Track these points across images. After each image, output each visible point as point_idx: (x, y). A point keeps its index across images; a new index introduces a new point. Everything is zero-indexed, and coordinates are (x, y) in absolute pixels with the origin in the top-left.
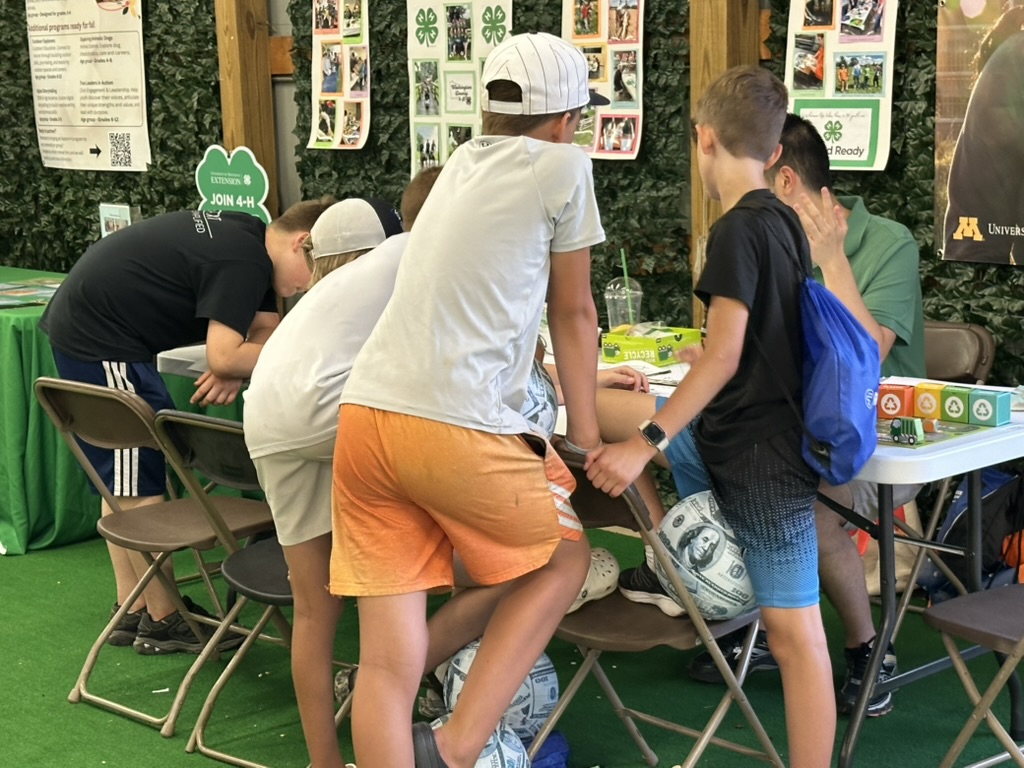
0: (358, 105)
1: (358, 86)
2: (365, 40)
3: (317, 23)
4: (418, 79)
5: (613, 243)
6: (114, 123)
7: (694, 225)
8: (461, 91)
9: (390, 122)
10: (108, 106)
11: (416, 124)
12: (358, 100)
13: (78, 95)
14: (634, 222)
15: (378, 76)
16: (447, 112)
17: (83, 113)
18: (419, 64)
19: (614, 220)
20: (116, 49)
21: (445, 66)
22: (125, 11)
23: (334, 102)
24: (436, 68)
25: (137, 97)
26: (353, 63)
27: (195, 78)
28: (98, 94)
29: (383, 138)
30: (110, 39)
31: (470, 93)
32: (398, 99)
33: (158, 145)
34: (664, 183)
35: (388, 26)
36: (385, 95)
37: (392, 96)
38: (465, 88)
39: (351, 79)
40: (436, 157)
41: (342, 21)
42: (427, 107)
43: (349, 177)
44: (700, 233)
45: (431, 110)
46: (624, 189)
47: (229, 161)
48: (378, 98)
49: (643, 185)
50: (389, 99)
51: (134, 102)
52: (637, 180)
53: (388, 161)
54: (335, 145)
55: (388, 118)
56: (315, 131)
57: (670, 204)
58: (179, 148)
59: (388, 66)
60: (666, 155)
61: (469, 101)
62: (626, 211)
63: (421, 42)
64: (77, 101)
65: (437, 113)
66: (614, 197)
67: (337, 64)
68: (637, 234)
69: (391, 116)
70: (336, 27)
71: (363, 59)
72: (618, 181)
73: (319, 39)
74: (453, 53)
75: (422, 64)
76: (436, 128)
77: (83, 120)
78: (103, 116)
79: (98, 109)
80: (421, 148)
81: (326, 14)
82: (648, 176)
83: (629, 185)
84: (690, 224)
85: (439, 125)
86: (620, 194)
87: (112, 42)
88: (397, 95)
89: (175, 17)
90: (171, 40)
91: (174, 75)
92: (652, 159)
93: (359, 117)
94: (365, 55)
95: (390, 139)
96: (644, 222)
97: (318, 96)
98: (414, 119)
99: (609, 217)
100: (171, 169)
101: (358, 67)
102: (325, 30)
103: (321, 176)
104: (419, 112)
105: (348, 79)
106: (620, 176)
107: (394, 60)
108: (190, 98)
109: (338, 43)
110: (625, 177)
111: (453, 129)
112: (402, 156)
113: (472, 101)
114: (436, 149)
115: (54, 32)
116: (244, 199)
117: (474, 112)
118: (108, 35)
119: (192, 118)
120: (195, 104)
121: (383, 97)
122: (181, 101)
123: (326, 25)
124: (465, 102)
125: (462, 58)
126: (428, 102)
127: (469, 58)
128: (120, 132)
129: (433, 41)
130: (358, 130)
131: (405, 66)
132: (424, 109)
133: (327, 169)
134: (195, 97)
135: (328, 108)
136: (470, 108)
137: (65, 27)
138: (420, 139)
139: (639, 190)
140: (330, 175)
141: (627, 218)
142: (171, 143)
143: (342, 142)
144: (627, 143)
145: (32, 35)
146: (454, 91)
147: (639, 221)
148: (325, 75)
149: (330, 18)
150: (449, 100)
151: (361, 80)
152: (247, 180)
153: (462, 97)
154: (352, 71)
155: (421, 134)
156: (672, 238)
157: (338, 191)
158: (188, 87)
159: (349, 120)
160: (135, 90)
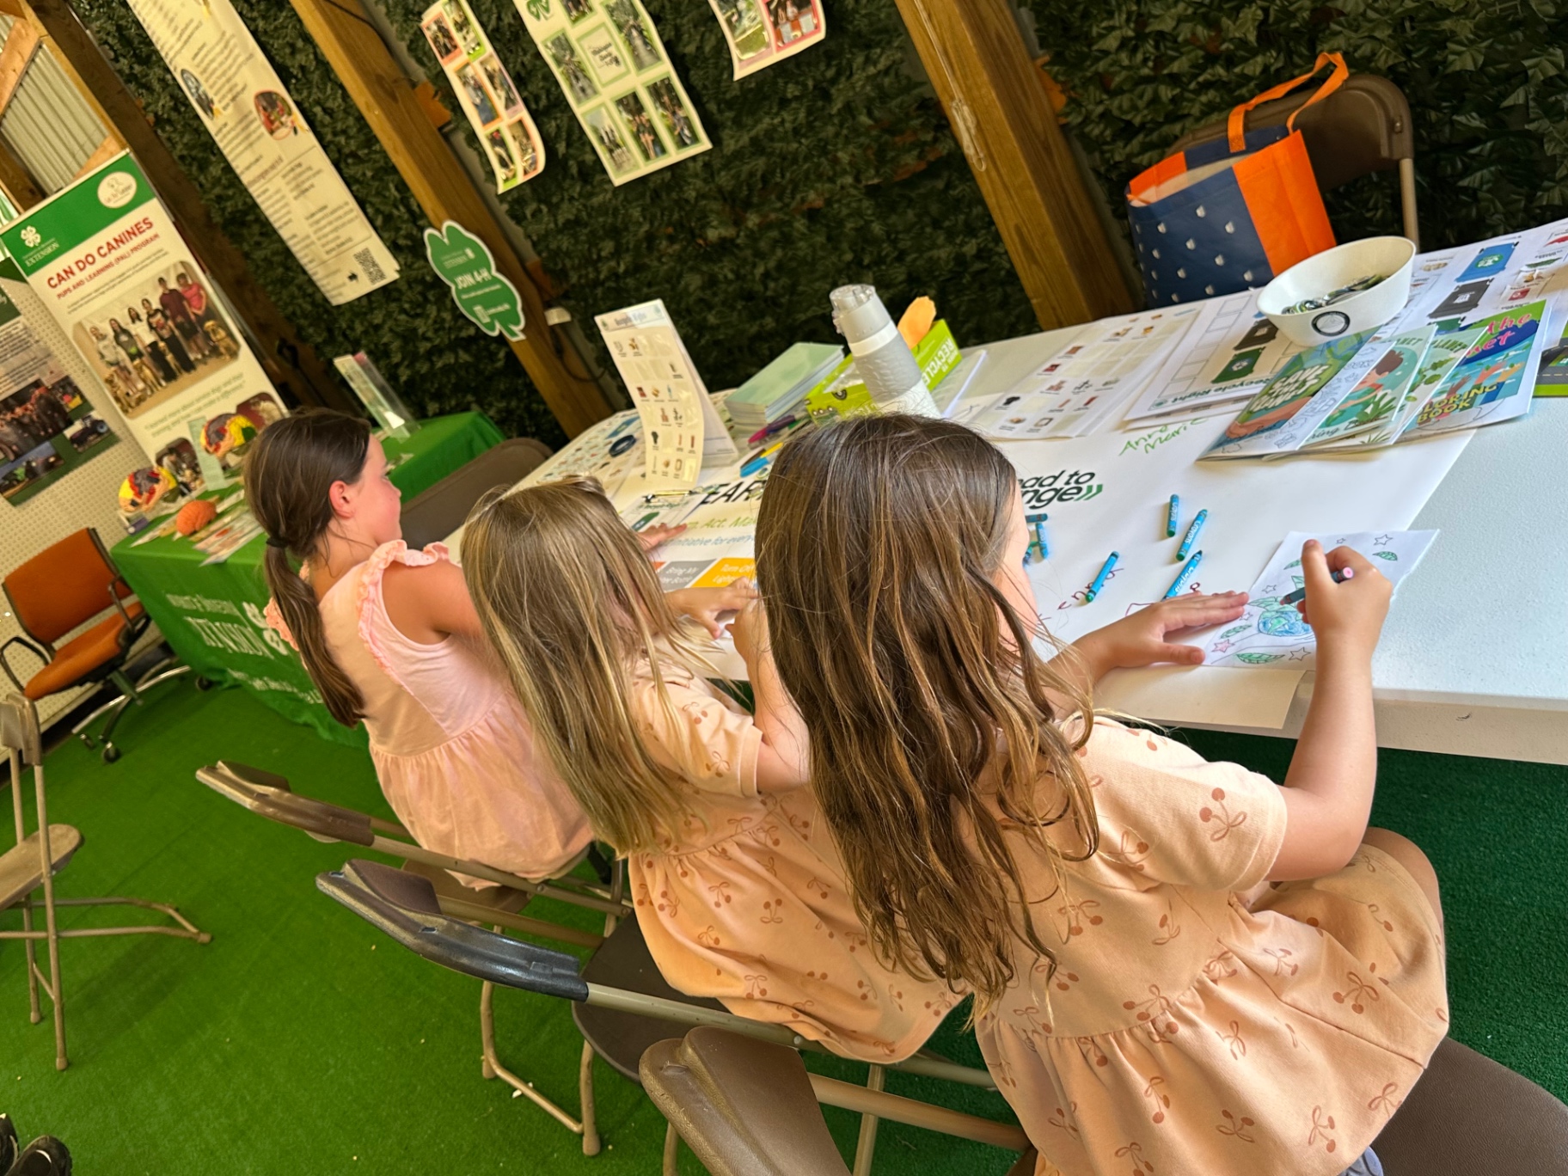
0: (520, 122)
1: (510, 102)
2: (488, 48)
3: (440, 52)
4: (559, 62)
5: (853, 155)
6: (349, 244)
7: (939, 90)
8: (604, 53)
9: (558, 126)
10: (336, 229)
11: (583, 115)
12: (516, 118)
13: (310, 231)
14: (864, 119)
15: (520, 81)
16: (604, 85)
17: (323, 246)
18: (549, 45)
19: (841, 125)
20: (310, 173)
21: (573, 33)
22: (295, 131)
23: (498, 131)
24: (567, 40)
25: (351, 211)
26: (491, 77)
27: (381, 168)
28: (323, 223)
29: (561, 148)
30: (299, 165)
31: (615, 53)
32: (552, 97)
33: (395, 248)
34: (878, 51)
35: (499, 18)
36: (537, 99)
37: (544, 97)
38: (606, 48)
39: (499, 97)
40: (620, 143)
41: (457, 37)
42: (583, 90)
43: (557, 206)
44: (952, 98)
45: (589, 91)
46: (834, 81)
47: (446, 240)
48: (533, 106)
49: (855, 66)
50: (543, 102)
51: (352, 215)
52: (844, 62)
53: (580, 172)
54: (521, 179)
55: (553, 124)
56: (501, 173)
57: (897, 74)
58: (409, 243)
59: (523, 64)
60: (863, 12)
61: (617, 61)
62: (848, 108)
63: (538, 17)
64: (314, 237)
65: (595, 92)
66: (827, 97)
67: (478, 88)
68: (874, 133)
69: (556, 119)
70: (455, 47)
71: (497, 68)
72: (823, 74)
73: (450, 68)
74: (574, 13)
75: (553, 43)
76: (603, 110)
77: (328, 252)
78: (339, 242)
79: (331, 237)
80: (601, 139)
81: (442, 40)
82: (854, 50)
83: (838, 74)
84: (933, 90)
85: (603, 104)
86: (833, 91)
87: (304, 167)
88: (548, 93)
89: (331, 117)
90: (342, 139)
91: (364, 174)
92: (850, 27)
93: (527, 136)
94: (496, 64)
95: (569, 145)
96: (877, 113)
97: (482, 132)
98: (579, 110)
99: (834, 124)
100: (416, 266)
101: (497, 81)
102: (451, 55)
103: (533, 215)
104: (579, 101)
105: (498, 99)
106: (822, 67)
107: (525, 54)
108: (389, 190)
109: (467, 64)
110: (828, 66)
111: (620, 102)
112: (589, 158)
113: (620, 59)
114: (616, 134)
115: (263, 181)
116: (479, 273)
117: (628, 72)
118: (296, 162)
119: (402, 209)
120: (396, 194)
121: (537, 102)
122: (385, 197)
123: (448, 51)
124: (614, 65)
125: (584, 14)
126: (580, 84)
127: (591, 9)
128: (359, 249)
129: (547, 10)
130: (534, 150)
131: (538, 55)
132: (581, 94)
133: (534, 206)
134: (392, 186)
135: (497, 140)
136: (622, 69)
137: (266, 172)
138: (596, 130)
139: (851, 75)
140: (540, 211)
141: (854, 117)
142: (401, 242)
143: (526, 172)
144: (807, 21)
145: (254, 190)
146: (597, 57)
147: (870, 114)
148: (476, 106)
149: (446, 41)
150: (598, 71)
151: (507, 93)
152: (470, 253)
153: (608, 59)
154: (495, 88)
155: (595, 124)
156: (919, 116)
157: (556, 224)
158: (381, 180)
159: (521, 144)
160: (347, 204)
